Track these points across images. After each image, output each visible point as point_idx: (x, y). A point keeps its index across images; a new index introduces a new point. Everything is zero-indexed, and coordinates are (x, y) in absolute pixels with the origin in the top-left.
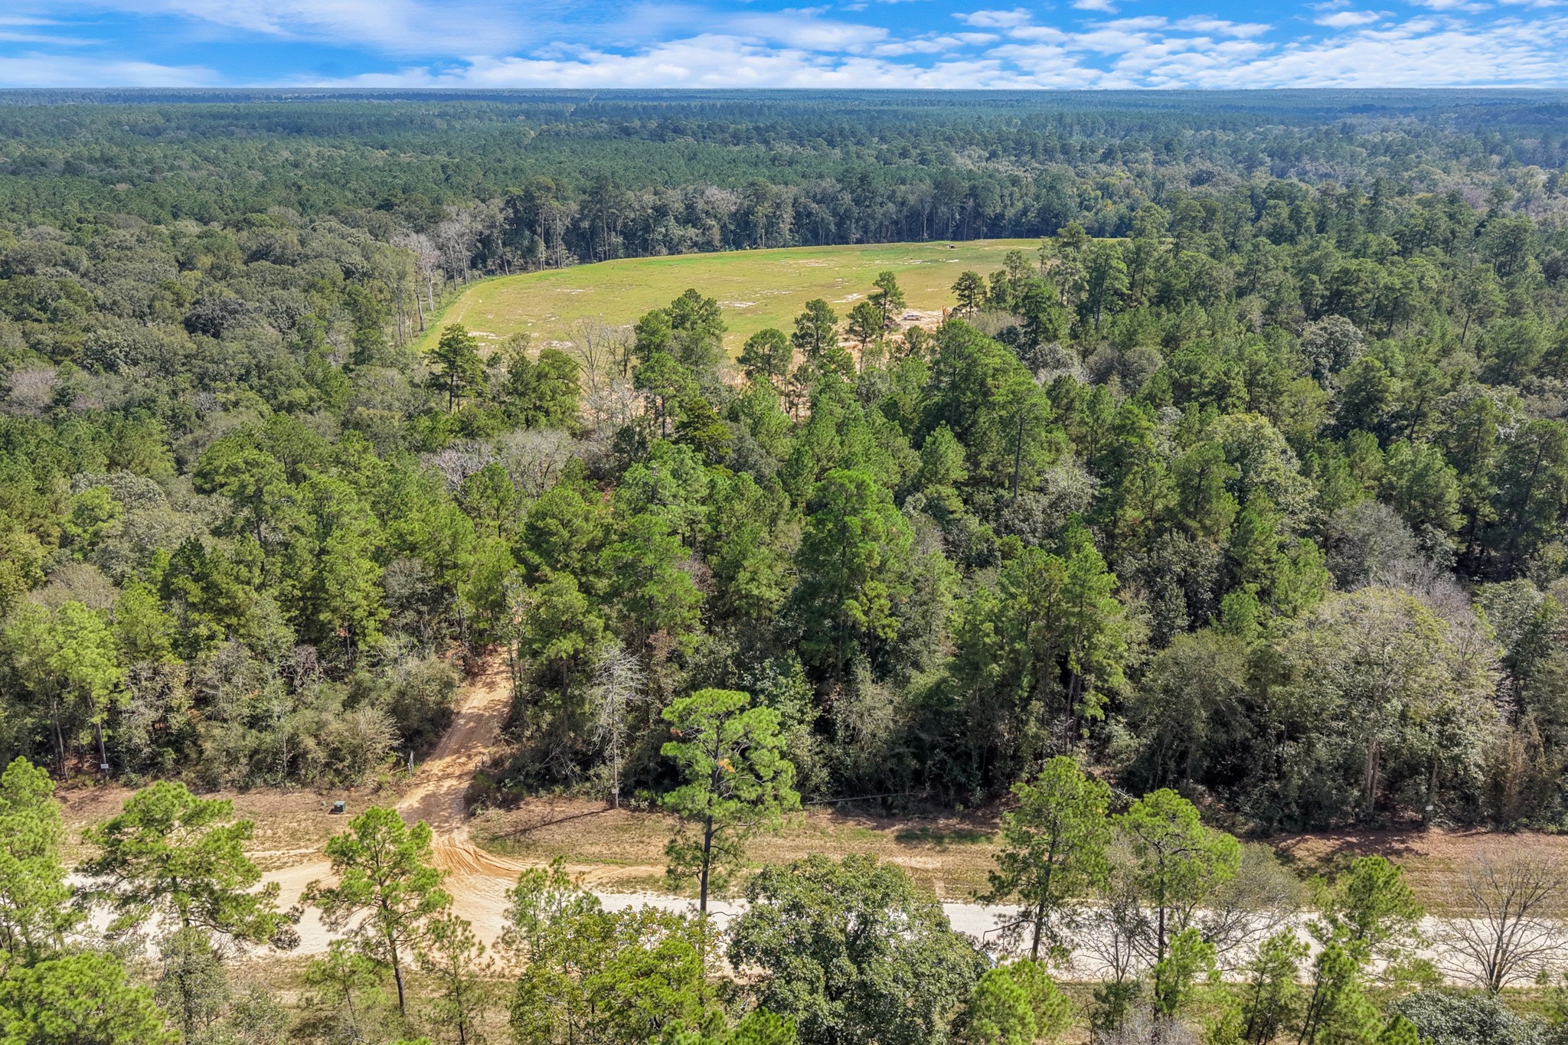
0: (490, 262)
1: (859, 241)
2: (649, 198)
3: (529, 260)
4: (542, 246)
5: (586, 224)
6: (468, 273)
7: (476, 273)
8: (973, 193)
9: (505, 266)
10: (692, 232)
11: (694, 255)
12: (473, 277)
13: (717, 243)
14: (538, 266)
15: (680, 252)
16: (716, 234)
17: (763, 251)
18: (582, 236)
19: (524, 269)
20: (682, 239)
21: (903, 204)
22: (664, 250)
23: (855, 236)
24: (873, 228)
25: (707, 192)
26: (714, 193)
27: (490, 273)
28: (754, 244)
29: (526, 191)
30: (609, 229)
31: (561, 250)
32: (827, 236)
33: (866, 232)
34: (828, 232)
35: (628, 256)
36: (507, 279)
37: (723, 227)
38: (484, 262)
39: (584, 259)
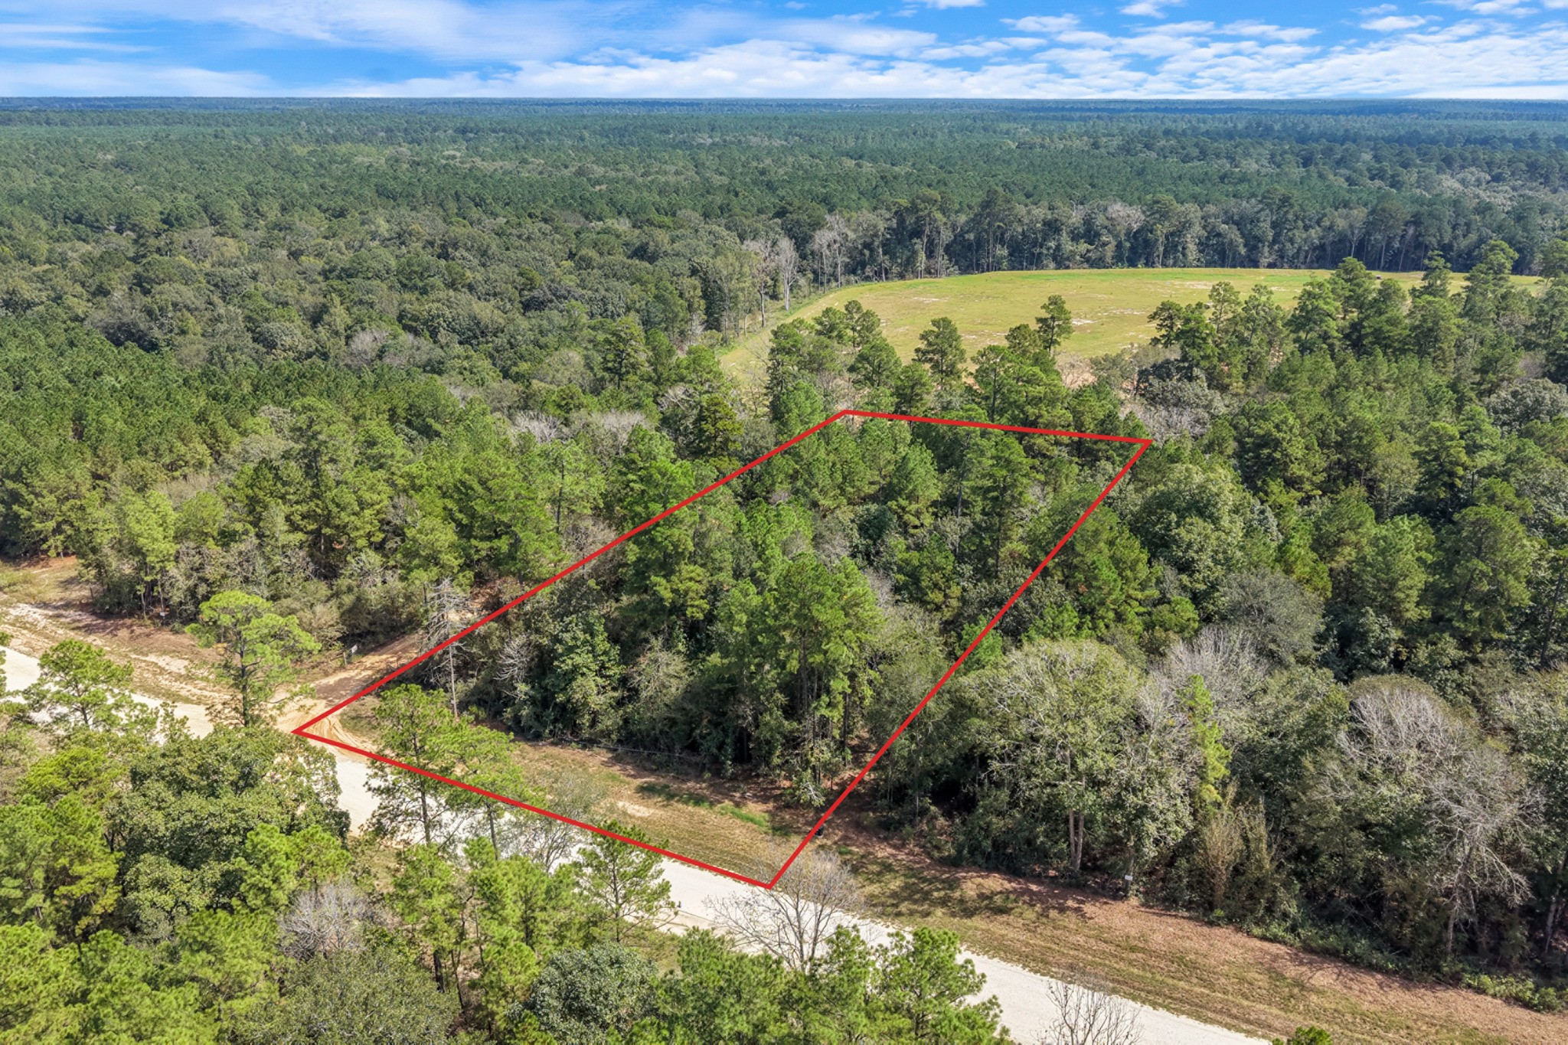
0: (868, 269)
1: (1271, 266)
2: (1040, 212)
3: (907, 270)
4: (922, 256)
5: (971, 236)
6: (842, 279)
7: (852, 278)
8: (1416, 220)
9: (882, 274)
10: (1083, 247)
11: (1082, 271)
12: (848, 282)
13: (1109, 260)
14: (916, 274)
15: (1068, 267)
16: (1110, 252)
17: (1160, 270)
18: (968, 246)
19: (902, 276)
20: (1073, 253)
21: (1330, 228)
22: (1052, 265)
23: (1265, 261)
24: (1290, 253)
25: (1110, 210)
26: (1118, 209)
27: (868, 279)
28: (1150, 264)
29: (913, 202)
30: (995, 241)
31: (942, 260)
32: (1234, 258)
33: (1282, 257)
34: (1235, 252)
35: (1013, 268)
36: (884, 284)
37: (1119, 246)
38: (863, 268)
39: (965, 270)
